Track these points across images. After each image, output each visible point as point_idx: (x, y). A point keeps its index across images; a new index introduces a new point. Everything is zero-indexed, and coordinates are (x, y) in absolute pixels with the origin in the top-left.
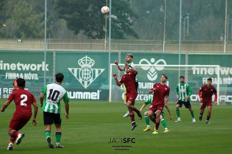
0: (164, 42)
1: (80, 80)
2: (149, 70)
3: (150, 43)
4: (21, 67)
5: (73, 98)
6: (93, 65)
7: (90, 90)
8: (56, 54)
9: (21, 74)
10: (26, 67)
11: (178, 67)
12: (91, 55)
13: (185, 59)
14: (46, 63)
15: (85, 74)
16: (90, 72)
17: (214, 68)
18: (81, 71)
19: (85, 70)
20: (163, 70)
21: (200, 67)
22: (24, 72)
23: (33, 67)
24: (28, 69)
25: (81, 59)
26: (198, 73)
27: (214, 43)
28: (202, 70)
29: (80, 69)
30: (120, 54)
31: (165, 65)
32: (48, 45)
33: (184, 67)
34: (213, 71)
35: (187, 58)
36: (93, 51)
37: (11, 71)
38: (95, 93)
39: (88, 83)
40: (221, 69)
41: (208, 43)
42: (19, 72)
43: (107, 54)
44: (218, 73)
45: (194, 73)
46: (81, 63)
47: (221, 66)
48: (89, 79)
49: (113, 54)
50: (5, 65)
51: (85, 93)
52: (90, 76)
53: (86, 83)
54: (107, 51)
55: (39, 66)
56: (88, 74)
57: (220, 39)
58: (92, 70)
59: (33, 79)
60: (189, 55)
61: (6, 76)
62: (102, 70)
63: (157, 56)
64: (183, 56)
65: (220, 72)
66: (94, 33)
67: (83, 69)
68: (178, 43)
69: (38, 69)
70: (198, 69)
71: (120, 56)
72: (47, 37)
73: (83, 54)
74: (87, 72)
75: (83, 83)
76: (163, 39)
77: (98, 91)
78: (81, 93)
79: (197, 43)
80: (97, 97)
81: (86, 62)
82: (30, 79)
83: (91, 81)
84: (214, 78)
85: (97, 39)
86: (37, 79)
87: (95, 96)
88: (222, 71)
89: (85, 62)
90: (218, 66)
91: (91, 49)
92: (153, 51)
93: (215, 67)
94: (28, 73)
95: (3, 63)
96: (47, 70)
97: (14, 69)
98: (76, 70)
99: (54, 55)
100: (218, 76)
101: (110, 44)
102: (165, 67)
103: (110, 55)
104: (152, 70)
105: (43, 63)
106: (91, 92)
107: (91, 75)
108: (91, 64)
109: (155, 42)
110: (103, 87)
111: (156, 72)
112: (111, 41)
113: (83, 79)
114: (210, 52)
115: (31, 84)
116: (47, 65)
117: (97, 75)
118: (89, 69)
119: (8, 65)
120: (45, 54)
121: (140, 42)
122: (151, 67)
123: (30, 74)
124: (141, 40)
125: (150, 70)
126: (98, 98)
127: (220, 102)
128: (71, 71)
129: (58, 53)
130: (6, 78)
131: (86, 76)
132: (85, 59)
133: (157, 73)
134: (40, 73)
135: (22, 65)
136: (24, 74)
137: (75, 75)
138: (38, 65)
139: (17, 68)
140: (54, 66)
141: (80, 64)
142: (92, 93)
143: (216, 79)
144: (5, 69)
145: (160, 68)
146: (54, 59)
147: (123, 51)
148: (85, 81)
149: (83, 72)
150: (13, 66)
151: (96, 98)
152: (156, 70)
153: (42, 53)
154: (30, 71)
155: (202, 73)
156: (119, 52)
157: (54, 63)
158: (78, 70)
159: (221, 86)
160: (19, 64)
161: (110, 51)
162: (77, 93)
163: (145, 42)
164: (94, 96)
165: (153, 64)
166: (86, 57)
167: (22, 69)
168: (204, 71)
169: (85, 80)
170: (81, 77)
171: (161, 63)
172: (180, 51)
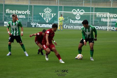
0: (84, 2)
1: (45, 19)
2: (76, 15)
3: (77, 2)
5: (41, 27)
7: (49, 23)
8: (34, 6)
11: (90, 13)
12: (49, 7)
18: (45, 14)
19: (47, 14)
20: (83, 15)
21: (100, 14)
22: (19, 15)
25: (45, 9)
26: (99, 16)
27: (106, 2)
30: (63, 7)
31: (84, 12)
32: (30, 2)
33: (93, 13)
34: (106, 15)
35: (94, 9)
36: (51, 5)
39: (48, 20)
40: (110, 15)
41: (104, 2)
44: (108, 16)
45: (97, 16)
46: (45, 11)
47: (110, 13)
51: (47, 25)
53: (47, 20)
54: (57, 5)
56: (48, 16)
57: (110, 1)
58: (50, 14)
60: (95, 8)
62: (55, 14)
63: (80, 8)
64: (92, 8)
68: (90, 2)
71: (63, 8)
73: (46, 7)
75: (46, 20)
76: (83, 0)
78: (45, 25)
79: (99, 2)
82: (22, 18)
83: (50, 19)
86: (25, 18)
90: (108, 13)
92: (79, 6)
100: (108, 18)
101: (59, 2)
102: (84, 13)
103: (58, 7)
104: (78, 15)
107: (50, 16)
108: (50, 11)
109: (79, 2)
110: (55, 22)
115: (22, 20)
120: (29, 6)
121: (72, 2)
123: (21, 15)
127: (109, 30)
128: (41, 14)
134: (26, 15)
137: (42, 16)
140: (33, 12)
142: (50, 25)
145: (82, 14)
146: (33, 9)
147: (65, 5)
152: (80, 15)
153: (27, 6)
156: (63, 6)
158: (44, 14)
159: (109, 22)
161: (59, 5)
162: (43, 25)
163: (75, 2)
165: (78, 12)
166: (48, 8)
168: (102, 15)
170: (45, 17)
171: (82, 11)
172: (91, 6)
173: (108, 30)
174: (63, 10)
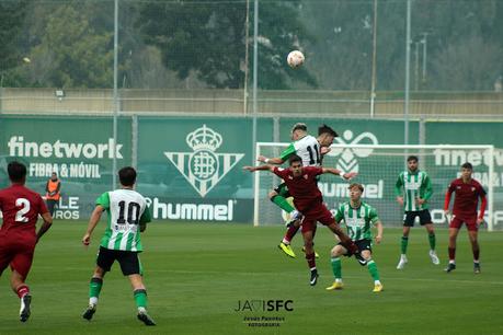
0: (373, 95)
1: (192, 179)
2: (340, 156)
3: (339, 97)
4: (62, 150)
5: (176, 217)
6: (218, 145)
7: (213, 199)
8: (139, 121)
9: (64, 167)
10: (73, 150)
11: (402, 150)
12: (213, 123)
13: (418, 132)
14: (118, 142)
15: (202, 165)
16: (213, 161)
17: (482, 150)
18: (194, 159)
19: (202, 157)
20: (370, 157)
21: (451, 150)
22: (70, 161)
23: (90, 151)
24: (77, 155)
25: (194, 134)
26: (447, 163)
27: (480, 96)
28: (455, 155)
29: (191, 155)
30: (276, 121)
31: (376, 145)
32: (122, 102)
33: (417, 150)
34: (479, 157)
35: (422, 128)
36: (219, 114)
37: (41, 159)
38: (224, 207)
39: (209, 184)
40: (497, 153)
41: (469, 96)
42: (59, 162)
43: (250, 121)
44: (489, 163)
45: (438, 162)
46: (193, 142)
47: (497, 146)
48: (210, 176)
49: (261, 121)
50: (28, 145)
51: (201, 207)
52: (213, 170)
53: (203, 184)
54: (248, 115)
55: (102, 148)
56: (207, 166)
57: (494, 89)
58: (217, 155)
59: (88, 176)
60: (427, 124)
61: (31, 169)
62: (239, 157)
63: (359, 126)
64: (414, 125)
65: (495, 161)
66: (222, 77)
67: (198, 154)
68: (403, 96)
69: (101, 156)
70: (447, 154)
71: (276, 127)
72: (120, 85)
73: (196, 123)
74: (205, 161)
75: (198, 184)
76: (370, 89)
77: (230, 202)
78: (194, 206)
79: (444, 96)
80: (227, 215)
81: (204, 140)
82: (82, 176)
83: (215, 180)
84: (482, 172)
85: (227, 89)
86: (98, 176)
87: (223, 212)
88: (498, 158)
89: (200, 139)
90: (491, 147)
91: (214, 111)
92: (350, 115)
93: (484, 149)
94: (79, 164)
95: (24, 142)
96: (119, 156)
97: (49, 155)
98: (181, 156)
99: (135, 125)
100: (491, 170)
101: (255, 100)
102: (376, 150)
103: (255, 123)
104: (348, 156)
105: (111, 141)
106: (214, 205)
107: (215, 166)
108: (215, 143)
109: (352, 96)
110: (242, 193)
111: (355, 162)
112: (259, 94)
113: (197, 176)
114: (472, 118)
115: (85, 187)
116: (119, 146)
117: (227, 168)
118: (210, 154)
119: (34, 145)
120: (115, 121)
121: (320, 96)
122: (345, 149)
123: (82, 165)
124: (323, 91)
125: (343, 156)
126: (230, 218)
127: (494, 227)
128: (171, 159)
129: (142, 121)
130: (31, 174)
131: (205, 170)
132: (202, 132)
133: (358, 162)
134: (103, 163)
135: (65, 146)
136: (68, 166)
137: (180, 167)
138: (100, 146)
139: (53, 152)
140: (134, 149)
141: (190, 145)
142: (218, 207)
143: (485, 174)
144: (28, 154)
145: (365, 151)
146: (135, 134)
147: (284, 115)
148: (202, 182)
149: (196, 161)
150: (45, 149)
151: (225, 218)
152: (355, 157)
153: (109, 120)
154: (82, 160)
155: (455, 163)
156: (276, 116)
157: (135, 141)
158: (186, 158)
159: (496, 190)
160: (58, 145)
161: (256, 114)
162: (185, 206)
163: (331, 96)
164: (221, 212)
165: (348, 142)
166: (205, 128)
167: (65, 154)
168: (459, 158)
169: (202, 179)
170: (193, 171)
171: (366, 141)
172: (407, 114)
173: (490, 228)
174: (276, 135)
